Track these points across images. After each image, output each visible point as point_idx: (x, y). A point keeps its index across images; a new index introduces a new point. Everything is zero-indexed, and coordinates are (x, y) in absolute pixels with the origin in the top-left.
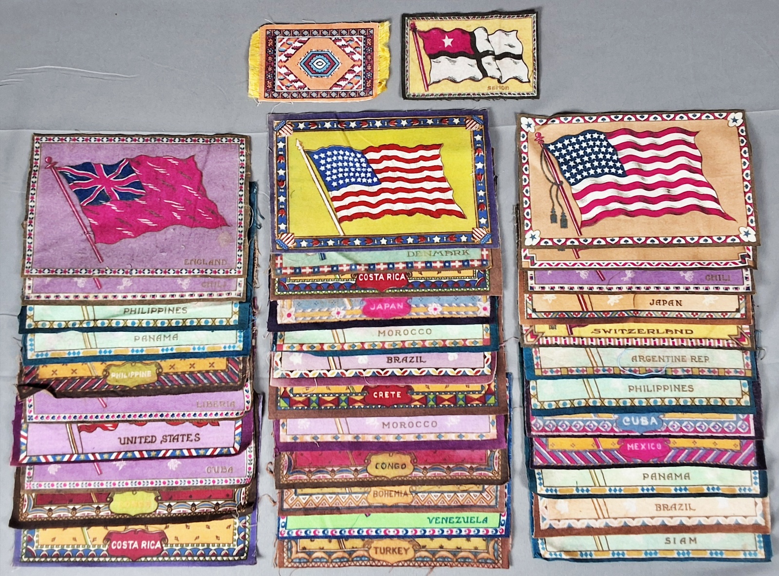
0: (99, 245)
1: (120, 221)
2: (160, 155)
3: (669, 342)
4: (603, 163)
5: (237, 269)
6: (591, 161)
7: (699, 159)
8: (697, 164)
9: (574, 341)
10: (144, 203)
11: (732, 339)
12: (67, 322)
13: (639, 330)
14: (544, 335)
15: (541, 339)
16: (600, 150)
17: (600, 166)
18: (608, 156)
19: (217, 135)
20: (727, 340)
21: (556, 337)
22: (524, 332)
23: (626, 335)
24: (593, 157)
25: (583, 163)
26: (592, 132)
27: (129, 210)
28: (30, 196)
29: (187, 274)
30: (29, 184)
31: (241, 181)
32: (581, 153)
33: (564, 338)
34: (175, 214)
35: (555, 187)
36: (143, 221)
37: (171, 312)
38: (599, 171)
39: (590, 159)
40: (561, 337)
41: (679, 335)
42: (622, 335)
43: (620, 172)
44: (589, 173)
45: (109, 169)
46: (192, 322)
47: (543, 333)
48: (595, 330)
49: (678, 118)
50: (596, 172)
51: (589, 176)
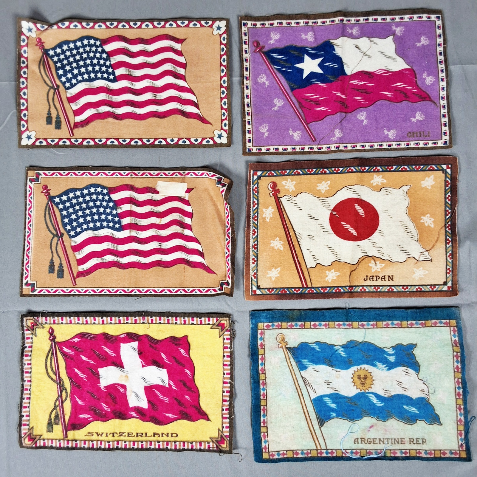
3: (155, 444)
4: (97, 68)
6: (86, 66)
7: (183, 66)
8: (181, 71)
9: (68, 443)
11: (213, 442)
13: (129, 433)
14: (42, 437)
15: (38, 442)
16: (95, 56)
17: (94, 71)
18: (102, 62)
20: (209, 443)
21: (52, 440)
22: (23, 435)
23: (117, 438)
24: (88, 62)
25: (79, 67)
26: (89, 38)
32: (78, 57)
33: (59, 440)
35: (52, 91)
38: (92, 75)
39: (85, 63)
40: (56, 440)
41: (165, 438)
42: (113, 439)
43: (111, 77)
44: (83, 78)
47: (41, 436)
48: (89, 433)
49: (167, 25)
50: (89, 77)
51: (84, 80)
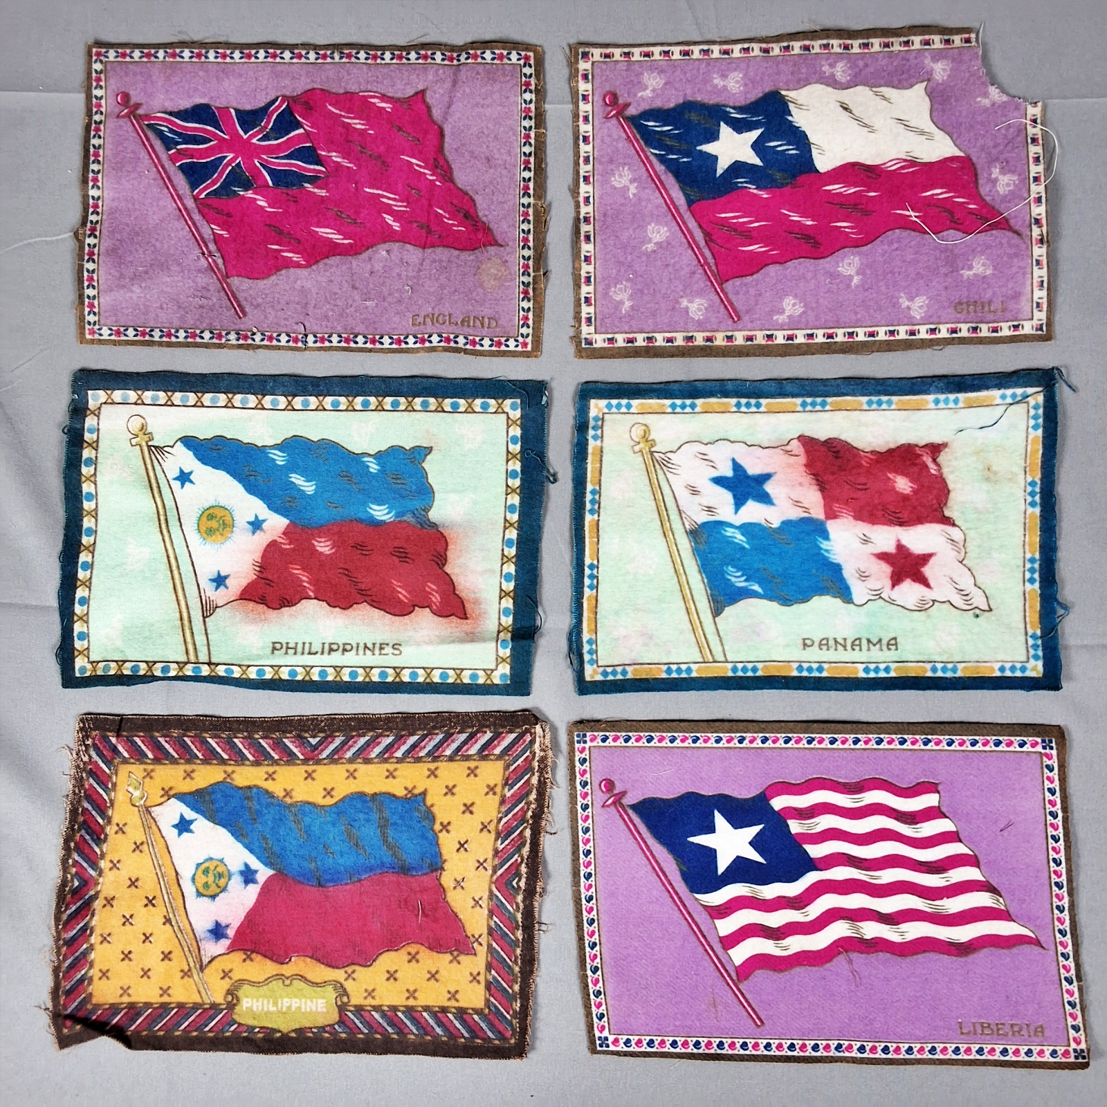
0: (235, 281)
1: (276, 229)
2: (353, 88)
5: (520, 339)
10: (323, 193)
12: (151, 664)
19: (474, 44)
27: (293, 208)
28: (91, 175)
29: (418, 345)
30: (86, 151)
31: (527, 149)
34: (389, 219)
36: (325, 232)
37: (368, 652)
45: (249, 118)
46: (414, 675)
